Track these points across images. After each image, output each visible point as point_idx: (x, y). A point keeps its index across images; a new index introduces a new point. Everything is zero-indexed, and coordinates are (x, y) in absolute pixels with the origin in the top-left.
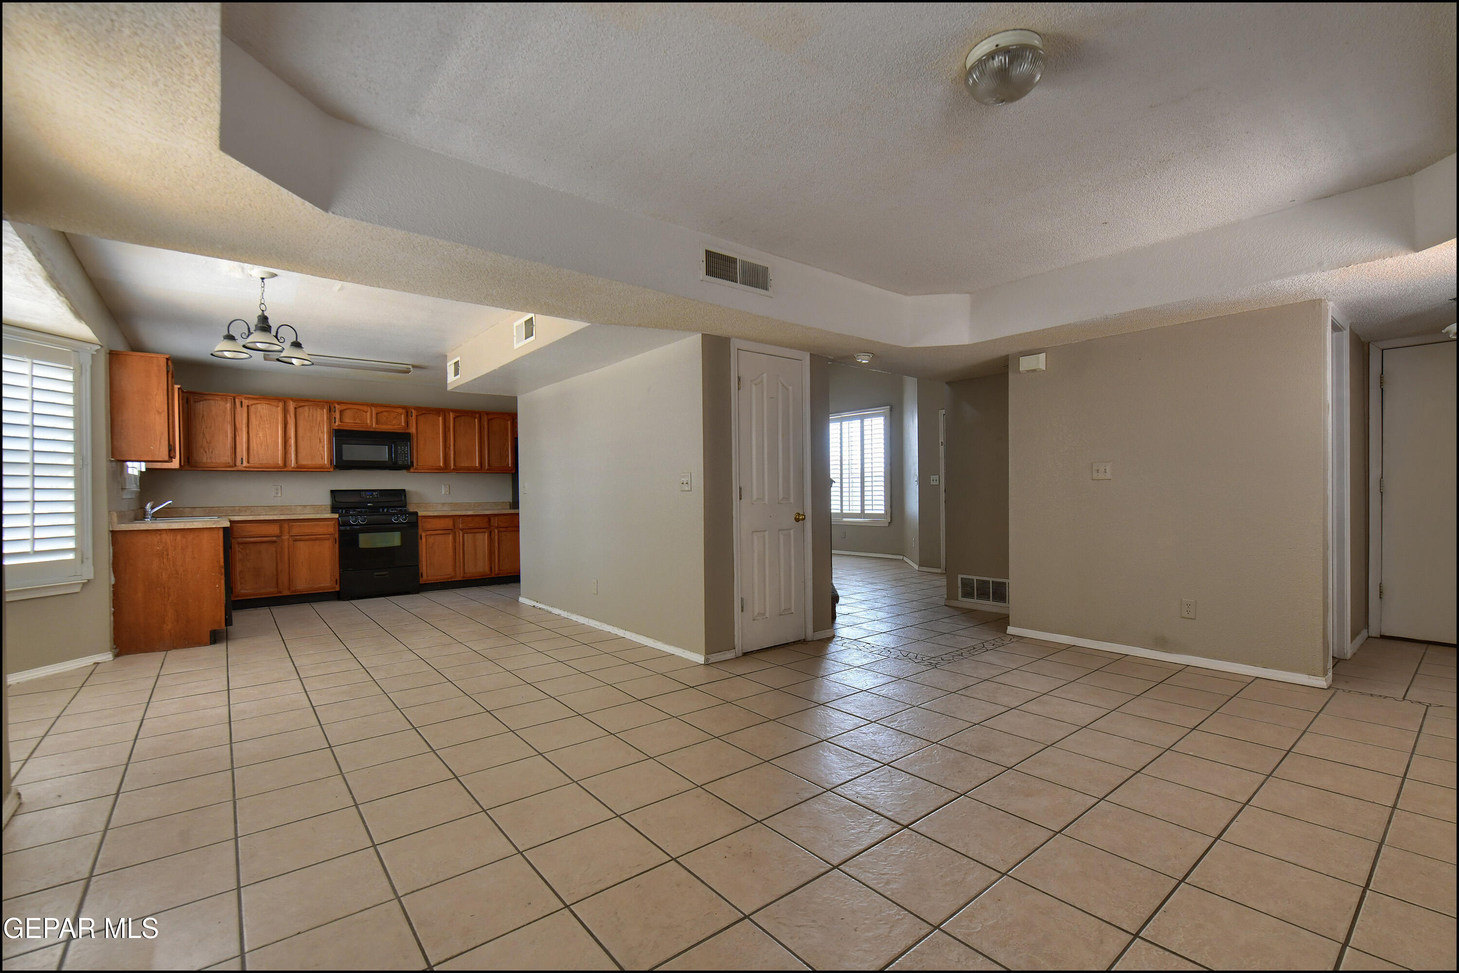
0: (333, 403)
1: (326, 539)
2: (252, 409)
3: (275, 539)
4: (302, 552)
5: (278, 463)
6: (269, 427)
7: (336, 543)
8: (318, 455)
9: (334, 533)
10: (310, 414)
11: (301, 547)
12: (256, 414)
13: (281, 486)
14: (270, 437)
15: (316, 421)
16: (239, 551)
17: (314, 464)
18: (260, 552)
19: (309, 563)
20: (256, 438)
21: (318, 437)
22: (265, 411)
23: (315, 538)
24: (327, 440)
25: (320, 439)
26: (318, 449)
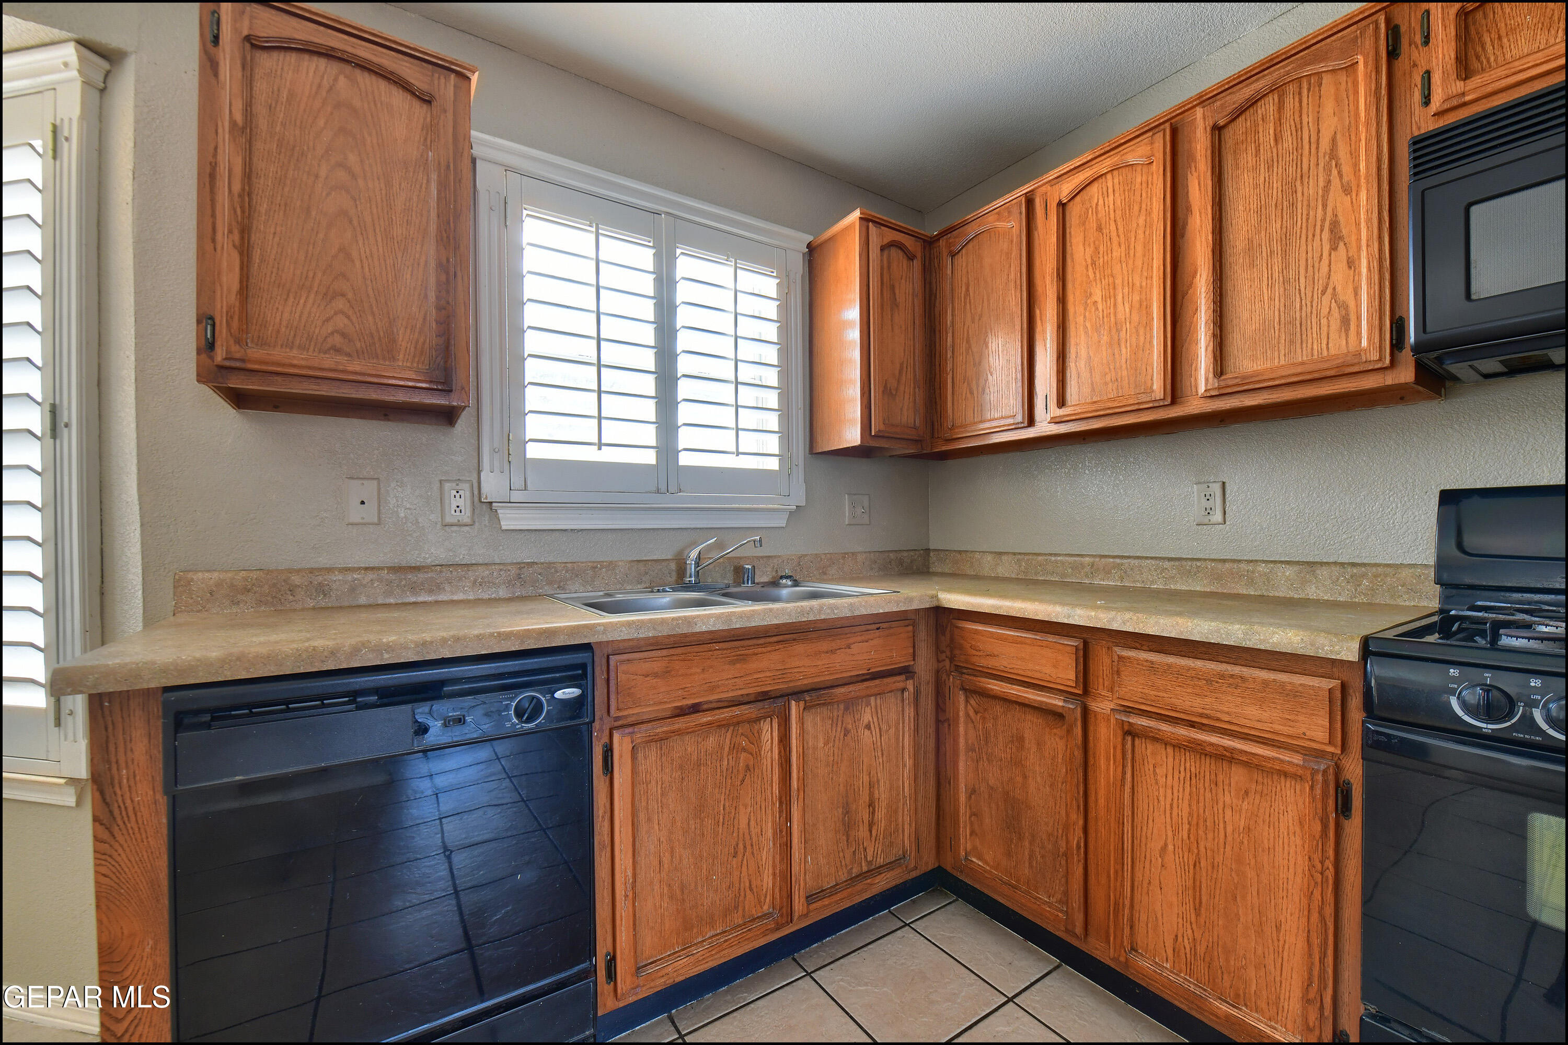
1: (1285, 775)
2: (1075, 210)
3: (1061, 704)
4: (1162, 798)
5: (1151, 387)
6: (1123, 255)
7: (1344, 808)
8: (1325, 311)
9: (1330, 749)
10: (1286, 127)
11: (1157, 770)
12: (1084, 224)
13: (1224, 483)
14: (1126, 290)
15: (1314, 146)
16: (967, 715)
17: (1303, 363)
18: (1021, 739)
19: (1191, 863)
20: (1085, 309)
21: (1323, 220)
22: (1111, 197)
23: (1225, 749)
24: (1375, 215)
25: (1331, 231)
26: (1320, 286)
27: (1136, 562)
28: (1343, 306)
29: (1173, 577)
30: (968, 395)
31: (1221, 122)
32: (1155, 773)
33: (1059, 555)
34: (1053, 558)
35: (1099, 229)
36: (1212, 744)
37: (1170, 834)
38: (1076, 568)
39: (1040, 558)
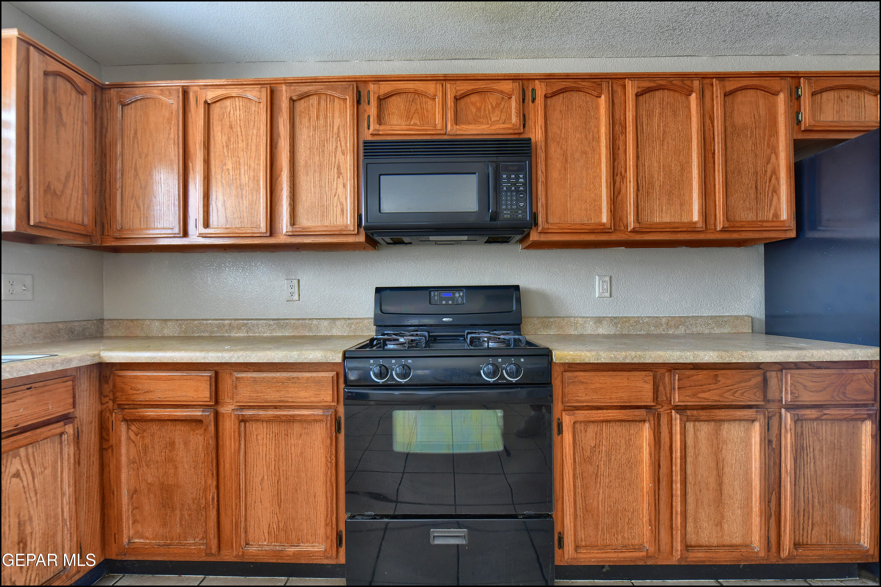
0: (366, 82)
1: (316, 421)
2: (216, 110)
3: (200, 414)
4: (261, 452)
5: (260, 225)
6: (245, 147)
7: (338, 430)
8: (335, 204)
9: (333, 404)
10: (321, 113)
11: (258, 437)
12: (222, 120)
13: (299, 280)
14: (246, 168)
15: (331, 128)
16: (129, 438)
17: (327, 226)
18: (172, 444)
19: (276, 481)
20: (222, 171)
21: (335, 163)
22: (238, 112)
23: (290, 416)
24: (352, 168)
25: (338, 169)
26: (334, 192)
27: (255, 322)
28: (342, 204)
29: (275, 329)
30: (136, 208)
31: (294, 98)
32: (257, 439)
33: (209, 320)
34: (205, 322)
35: (231, 127)
36: (284, 415)
37: (265, 470)
38: (219, 327)
39: (196, 322)
